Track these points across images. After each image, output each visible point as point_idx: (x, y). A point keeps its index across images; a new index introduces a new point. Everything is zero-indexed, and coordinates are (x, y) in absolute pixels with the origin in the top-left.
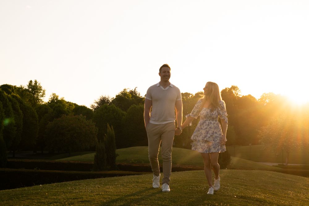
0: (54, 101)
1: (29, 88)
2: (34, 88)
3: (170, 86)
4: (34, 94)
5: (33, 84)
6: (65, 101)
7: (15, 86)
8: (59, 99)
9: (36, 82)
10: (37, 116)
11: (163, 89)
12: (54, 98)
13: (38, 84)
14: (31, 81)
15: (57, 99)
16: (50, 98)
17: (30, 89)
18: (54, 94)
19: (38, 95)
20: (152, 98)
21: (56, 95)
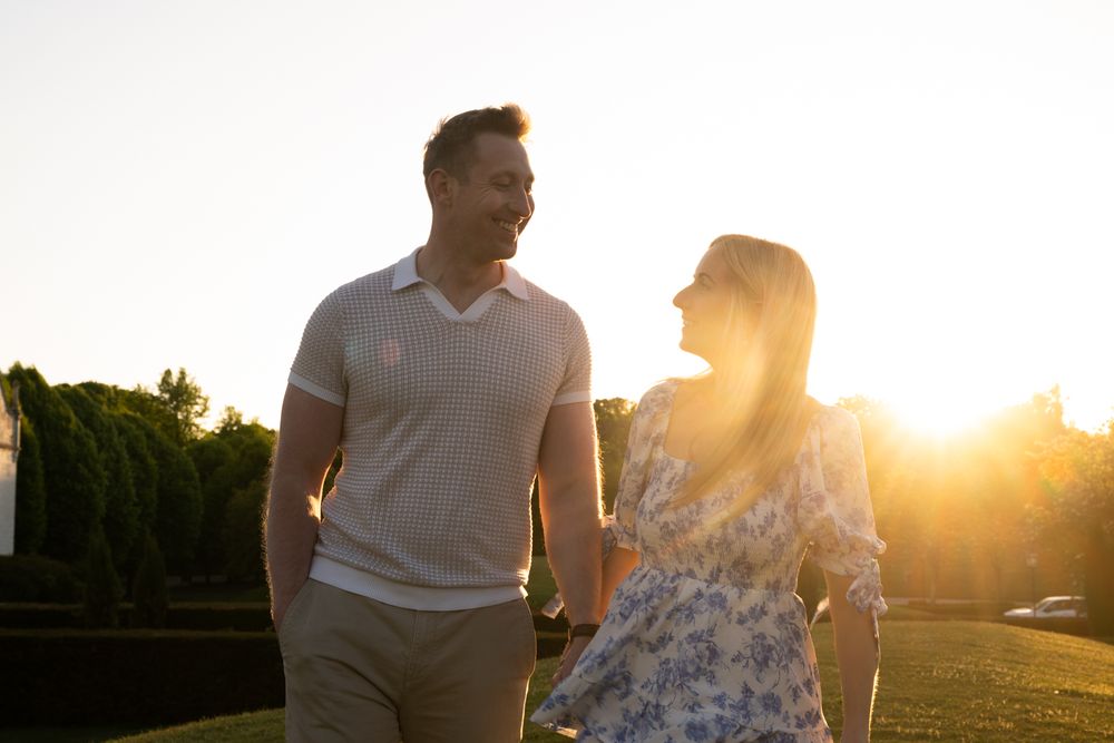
0: (232, 430)
1: (162, 391)
2: (179, 393)
3: (505, 291)
4: (177, 408)
5: (174, 379)
6: (263, 429)
7: (115, 387)
8: (246, 421)
9: (183, 374)
10: (197, 475)
11: (449, 312)
12: (231, 419)
13: (188, 381)
14: (168, 373)
15: (238, 423)
16: (220, 419)
17: (167, 396)
18: (229, 408)
19: (189, 412)
20: (345, 388)
21: (237, 410)
